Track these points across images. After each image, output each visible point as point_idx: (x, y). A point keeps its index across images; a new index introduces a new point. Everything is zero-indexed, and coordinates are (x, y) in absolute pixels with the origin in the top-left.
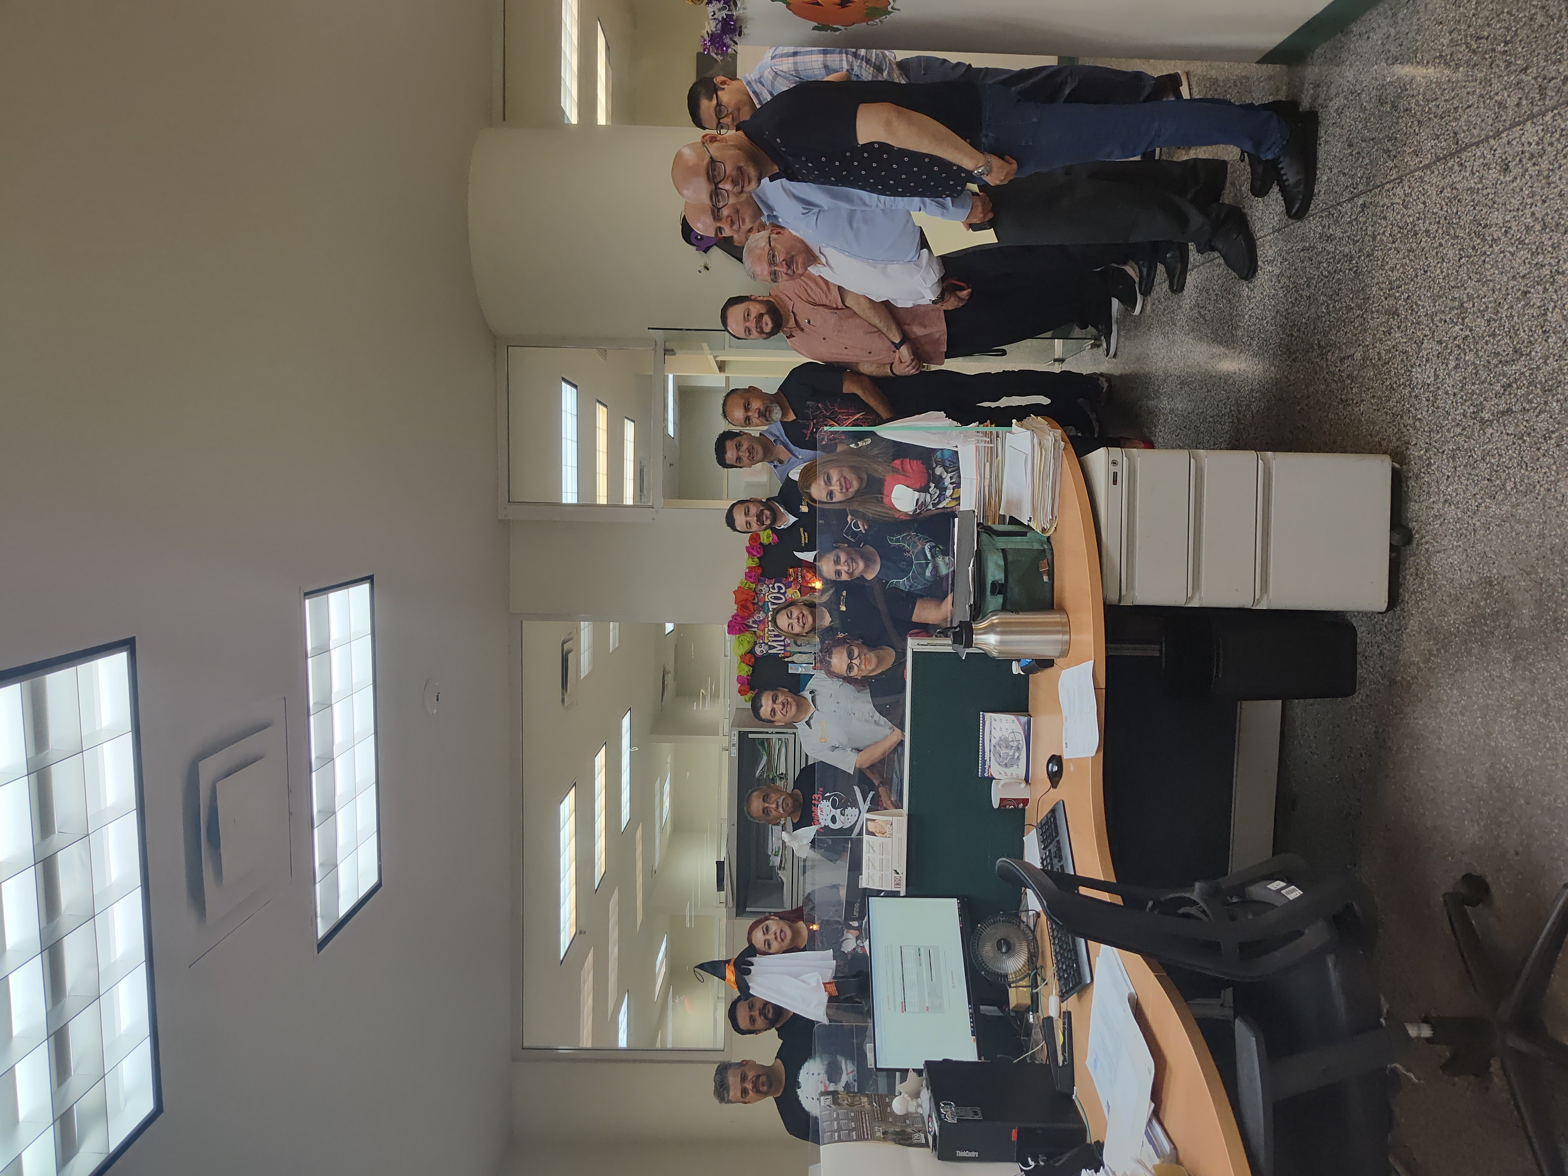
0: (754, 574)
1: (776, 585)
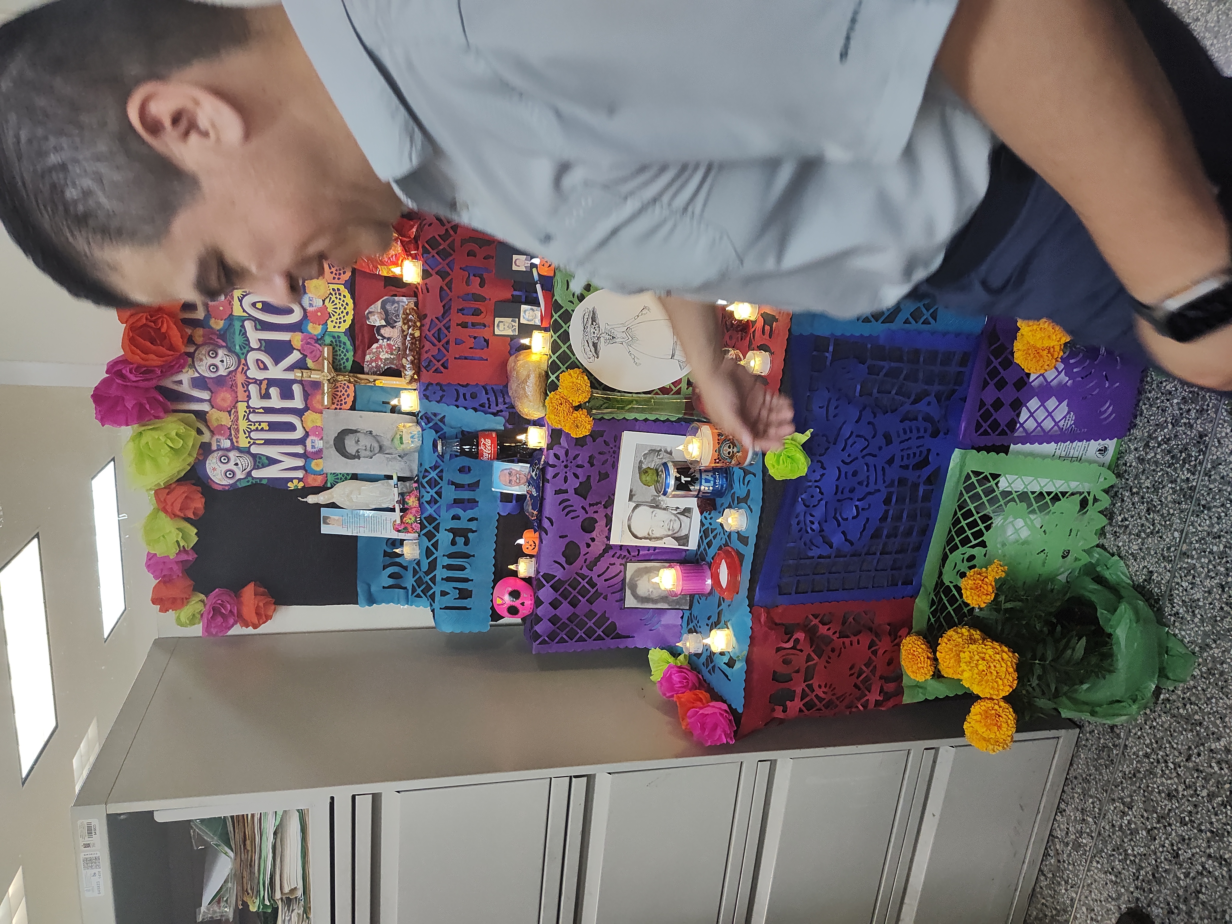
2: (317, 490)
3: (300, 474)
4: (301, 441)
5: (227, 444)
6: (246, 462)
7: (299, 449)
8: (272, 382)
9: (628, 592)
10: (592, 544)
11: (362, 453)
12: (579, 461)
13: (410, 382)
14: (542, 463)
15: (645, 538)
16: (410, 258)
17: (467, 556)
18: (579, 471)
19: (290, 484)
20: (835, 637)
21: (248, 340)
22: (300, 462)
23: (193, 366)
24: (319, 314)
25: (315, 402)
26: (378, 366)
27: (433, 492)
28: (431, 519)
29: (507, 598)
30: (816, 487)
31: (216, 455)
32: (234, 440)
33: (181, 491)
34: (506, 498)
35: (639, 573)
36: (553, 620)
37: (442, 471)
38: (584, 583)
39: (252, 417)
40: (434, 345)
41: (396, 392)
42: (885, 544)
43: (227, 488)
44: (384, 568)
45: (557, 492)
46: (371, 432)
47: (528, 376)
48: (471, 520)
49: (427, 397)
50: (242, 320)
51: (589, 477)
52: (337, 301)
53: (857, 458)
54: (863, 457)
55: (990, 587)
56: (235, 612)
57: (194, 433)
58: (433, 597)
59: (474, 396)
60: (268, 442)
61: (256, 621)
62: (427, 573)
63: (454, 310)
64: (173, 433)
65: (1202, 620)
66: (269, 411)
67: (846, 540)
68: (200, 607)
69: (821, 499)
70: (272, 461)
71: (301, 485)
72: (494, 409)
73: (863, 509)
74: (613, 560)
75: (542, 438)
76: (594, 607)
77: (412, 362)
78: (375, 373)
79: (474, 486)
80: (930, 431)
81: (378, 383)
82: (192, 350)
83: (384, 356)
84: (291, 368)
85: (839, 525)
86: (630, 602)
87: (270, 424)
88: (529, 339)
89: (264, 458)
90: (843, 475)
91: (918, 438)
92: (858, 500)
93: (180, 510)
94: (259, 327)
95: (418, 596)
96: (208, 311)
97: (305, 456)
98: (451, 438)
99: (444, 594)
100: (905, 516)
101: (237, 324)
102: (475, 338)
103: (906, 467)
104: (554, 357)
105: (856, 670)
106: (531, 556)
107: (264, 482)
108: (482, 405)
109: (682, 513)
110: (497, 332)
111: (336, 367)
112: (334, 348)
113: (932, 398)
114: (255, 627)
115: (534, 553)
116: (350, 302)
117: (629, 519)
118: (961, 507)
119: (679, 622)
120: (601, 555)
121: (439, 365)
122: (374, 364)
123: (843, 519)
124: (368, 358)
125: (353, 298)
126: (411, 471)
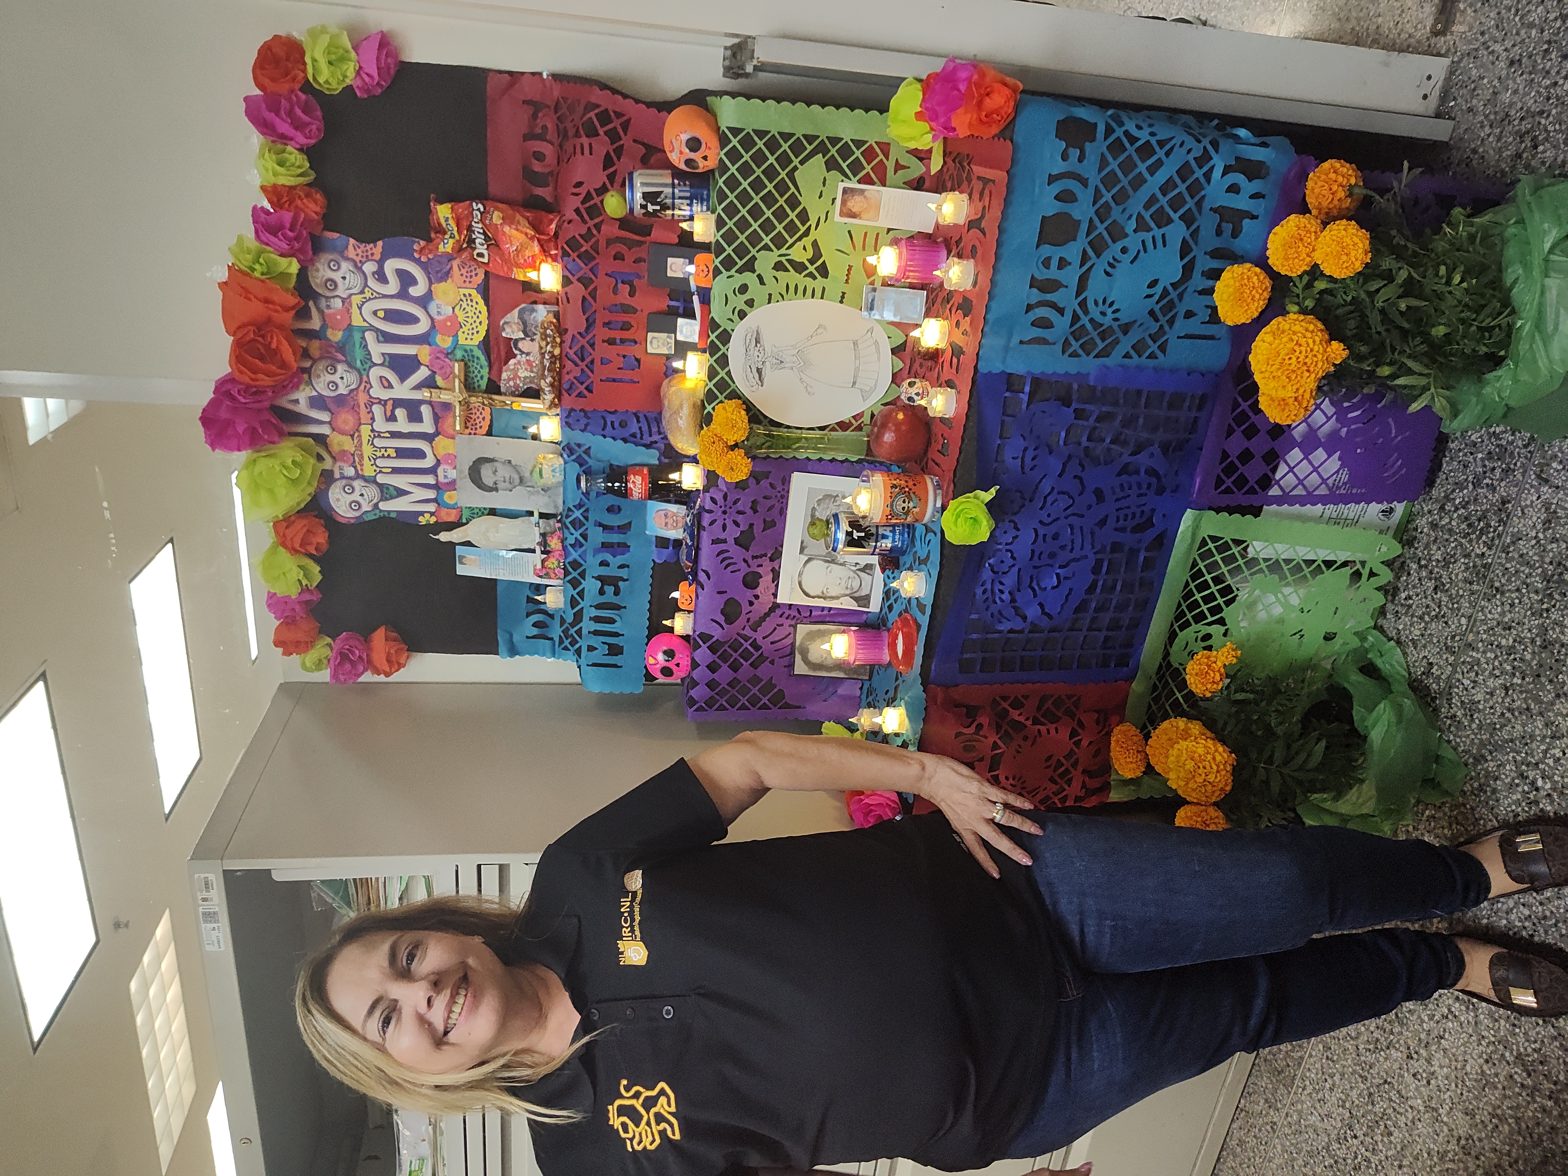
0: (287, 216)
1: (392, 265)
2: (451, 526)
3: (432, 507)
4: (433, 471)
5: (350, 472)
6: (372, 492)
7: (430, 479)
8: (398, 403)
9: (798, 658)
10: (755, 601)
11: (501, 485)
12: (740, 506)
13: (550, 408)
14: (697, 507)
15: (819, 597)
16: (549, 260)
17: (617, 607)
18: (740, 518)
19: (421, 519)
20: (1029, 723)
21: (369, 354)
22: (431, 494)
23: (310, 383)
24: (449, 324)
25: (446, 426)
26: (517, 386)
27: (577, 534)
28: (575, 565)
29: (661, 657)
30: (1007, 550)
31: (339, 484)
32: (359, 468)
33: (301, 526)
34: (662, 542)
35: (812, 636)
36: (712, 685)
37: (587, 510)
38: (746, 645)
39: (377, 442)
40: (576, 365)
41: (535, 417)
42: (1094, 619)
43: (352, 521)
44: (528, 615)
45: (714, 542)
46: (510, 462)
47: (681, 406)
48: (621, 567)
49: (568, 424)
50: (363, 330)
51: (751, 525)
52: (468, 309)
53: (1057, 519)
54: (1066, 518)
55: (1218, 675)
56: (365, 657)
57: (312, 461)
58: (578, 652)
59: (623, 424)
60: (396, 471)
61: (388, 669)
62: (573, 625)
63: (599, 323)
64: (289, 462)
65: (1480, 727)
66: (395, 435)
67: (1044, 613)
68: (327, 652)
69: (1013, 565)
70: (401, 493)
71: (433, 520)
72: (647, 440)
73: (1065, 578)
74: (782, 620)
75: (698, 477)
76: (759, 672)
77: (552, 385)
78: (513, 394)
79: (624, 529)
80: (1154, 488)
81: (515, 406)
82: (307, 364)
83: (523, 374)
84: (418, 387)
85: (1035, 596)
86: (800, 668)
87: (397, 450)
88: (682, 362)
89: (391, 488)
90: (1041, 537)
91: (1140, 495)
92: (1060, 567)
93: (301, 546)
94: (381, 339)
95: (566, 648)
96: (324, 321)
97: (436, 487)
98: (597, 473)
99: (591, 649)
100: (1119, 588)
101: (357, 336)
102: (624, 356)
103: (1122, 530)
104: (711, 385)
105: (1054, 761)
106: (689, 612)
107: (393, 515)
108: (634, 435)
109: (863, 570)
110: (650, 350)
111: (469, 386)
112: (466, 364)
113: (1156, 449)
114: (387, 675)
115: (692, 607)
116: (484, 309)
117: (800, 574)
118: (1194, 577)
119: (858, 693)
120: (767, 615)
121: (582, 388)
122: (512, 383)
123: (1040, 588)
124: (504, 375)
125: (487, 303)
126: (556, 507)
